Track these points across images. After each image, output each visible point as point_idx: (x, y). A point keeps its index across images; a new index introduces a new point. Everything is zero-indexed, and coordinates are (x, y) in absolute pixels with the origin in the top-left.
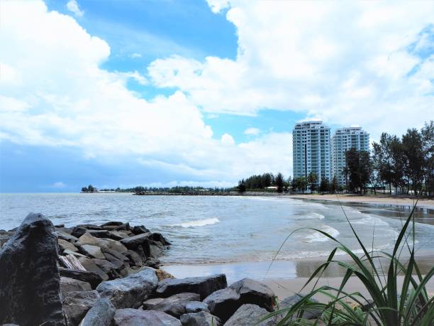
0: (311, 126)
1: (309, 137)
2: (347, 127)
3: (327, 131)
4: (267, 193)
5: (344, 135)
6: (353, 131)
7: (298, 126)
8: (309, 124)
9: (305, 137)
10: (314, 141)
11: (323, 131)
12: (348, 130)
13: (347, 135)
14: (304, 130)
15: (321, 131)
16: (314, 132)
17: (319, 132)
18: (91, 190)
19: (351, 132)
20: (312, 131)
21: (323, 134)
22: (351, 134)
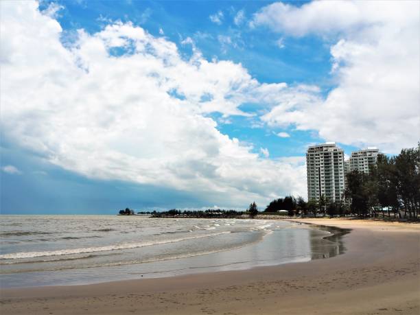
0: (324, 149)
1: (322, 160)
2: (364, 149)
3: (340, 153)
4: (278, 216)
5: (360, 158)
6: (369, 154)
7: (311, 150)
8: (322, 147)
9: (318, 160)
10: (327, 164)
11: (337, 154)
12: (365, 153)
13: (364, 157)
14: (317, 153)
15: (334, 154)
16: (327, 156)
17: (332, 154)
18: (127, 212)
19: (368, 154)
20: (325, 154)
21: (337, 157)
22: (368, 157)
